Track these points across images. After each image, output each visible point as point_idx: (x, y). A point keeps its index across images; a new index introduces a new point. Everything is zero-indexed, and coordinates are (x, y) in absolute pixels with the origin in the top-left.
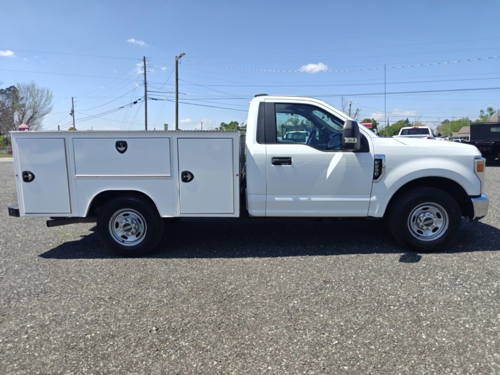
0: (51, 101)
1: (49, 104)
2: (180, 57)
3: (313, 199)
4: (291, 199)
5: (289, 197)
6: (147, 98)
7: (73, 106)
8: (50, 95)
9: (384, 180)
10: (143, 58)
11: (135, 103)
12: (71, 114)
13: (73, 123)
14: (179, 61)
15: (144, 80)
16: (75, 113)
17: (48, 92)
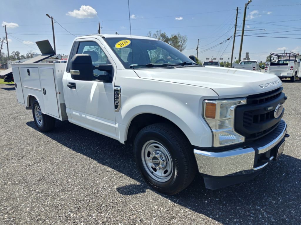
0: (186, 42)
1: (185, 44)
2: (248, 4)
3: (88, 117)
4: (78, 114)
5: (78, 113)
6: (236, 36)
7: (198, 44)
8: (186, 39)
9: (121, 111)
10: (236, 9)
11: (228, 39)
12: (196, 49)
13: (197, 54)
14: (248, 7)
15: (235, 23)
16: (198, 48)
17: (185, 37)
